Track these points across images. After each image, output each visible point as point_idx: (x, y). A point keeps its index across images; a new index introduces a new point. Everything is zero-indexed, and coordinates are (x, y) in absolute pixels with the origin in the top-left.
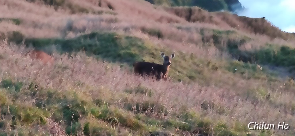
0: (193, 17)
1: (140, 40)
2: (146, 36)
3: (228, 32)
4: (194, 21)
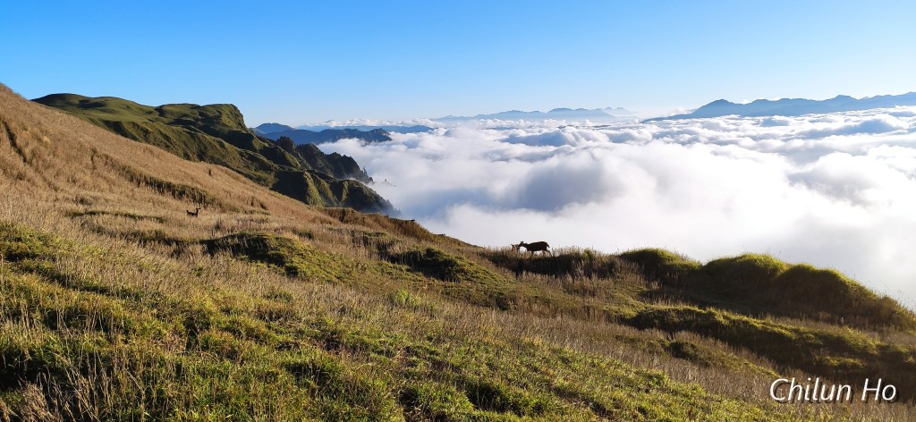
0: (345, 218)
1: (290, 240)
2: (296, 237)
3: (378, 234)
4: (347, 222)
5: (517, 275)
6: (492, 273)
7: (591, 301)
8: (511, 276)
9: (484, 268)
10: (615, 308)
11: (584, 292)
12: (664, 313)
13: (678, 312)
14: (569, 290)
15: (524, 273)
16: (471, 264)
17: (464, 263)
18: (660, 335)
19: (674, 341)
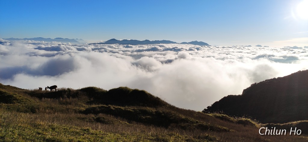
5: (40, 99)
6: (29, 99)
7: (69, 106)
8: (38, 100)
9: (26, 97)
10: (78, 108)
11: (67, 103)
12: (94, 108)
13: (99, 107)
14: (61, 103)
15: (43, 98)
16: (20, 96)
17: (17, 96)
18: (93, 116)
19: (98, 117)
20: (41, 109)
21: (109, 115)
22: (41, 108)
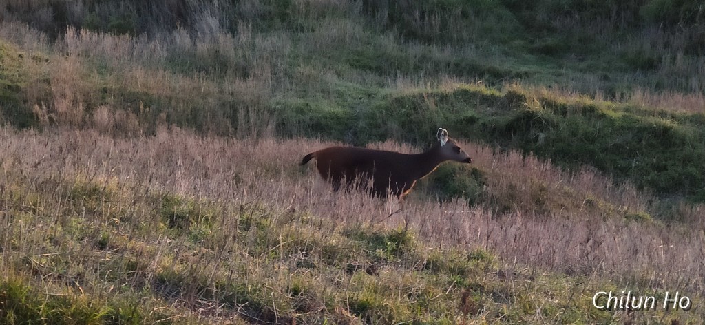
20: (62, 106)
21: (515, 156)
22: (63, 96)
